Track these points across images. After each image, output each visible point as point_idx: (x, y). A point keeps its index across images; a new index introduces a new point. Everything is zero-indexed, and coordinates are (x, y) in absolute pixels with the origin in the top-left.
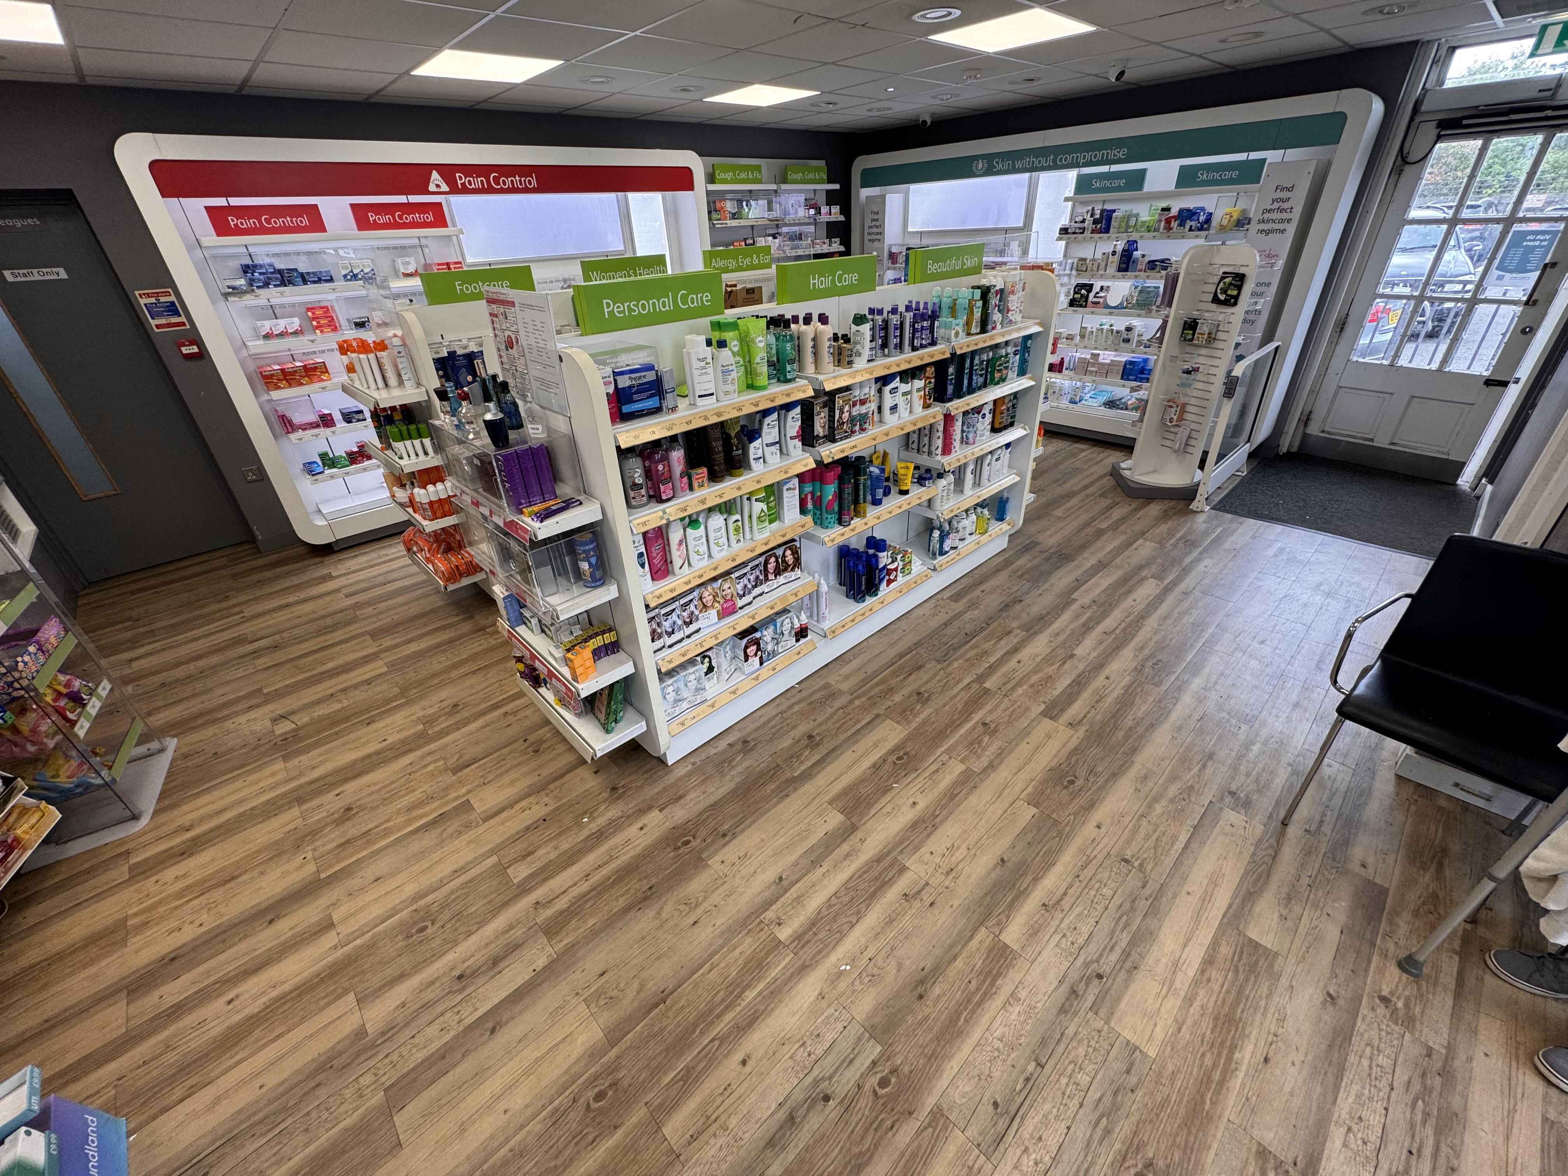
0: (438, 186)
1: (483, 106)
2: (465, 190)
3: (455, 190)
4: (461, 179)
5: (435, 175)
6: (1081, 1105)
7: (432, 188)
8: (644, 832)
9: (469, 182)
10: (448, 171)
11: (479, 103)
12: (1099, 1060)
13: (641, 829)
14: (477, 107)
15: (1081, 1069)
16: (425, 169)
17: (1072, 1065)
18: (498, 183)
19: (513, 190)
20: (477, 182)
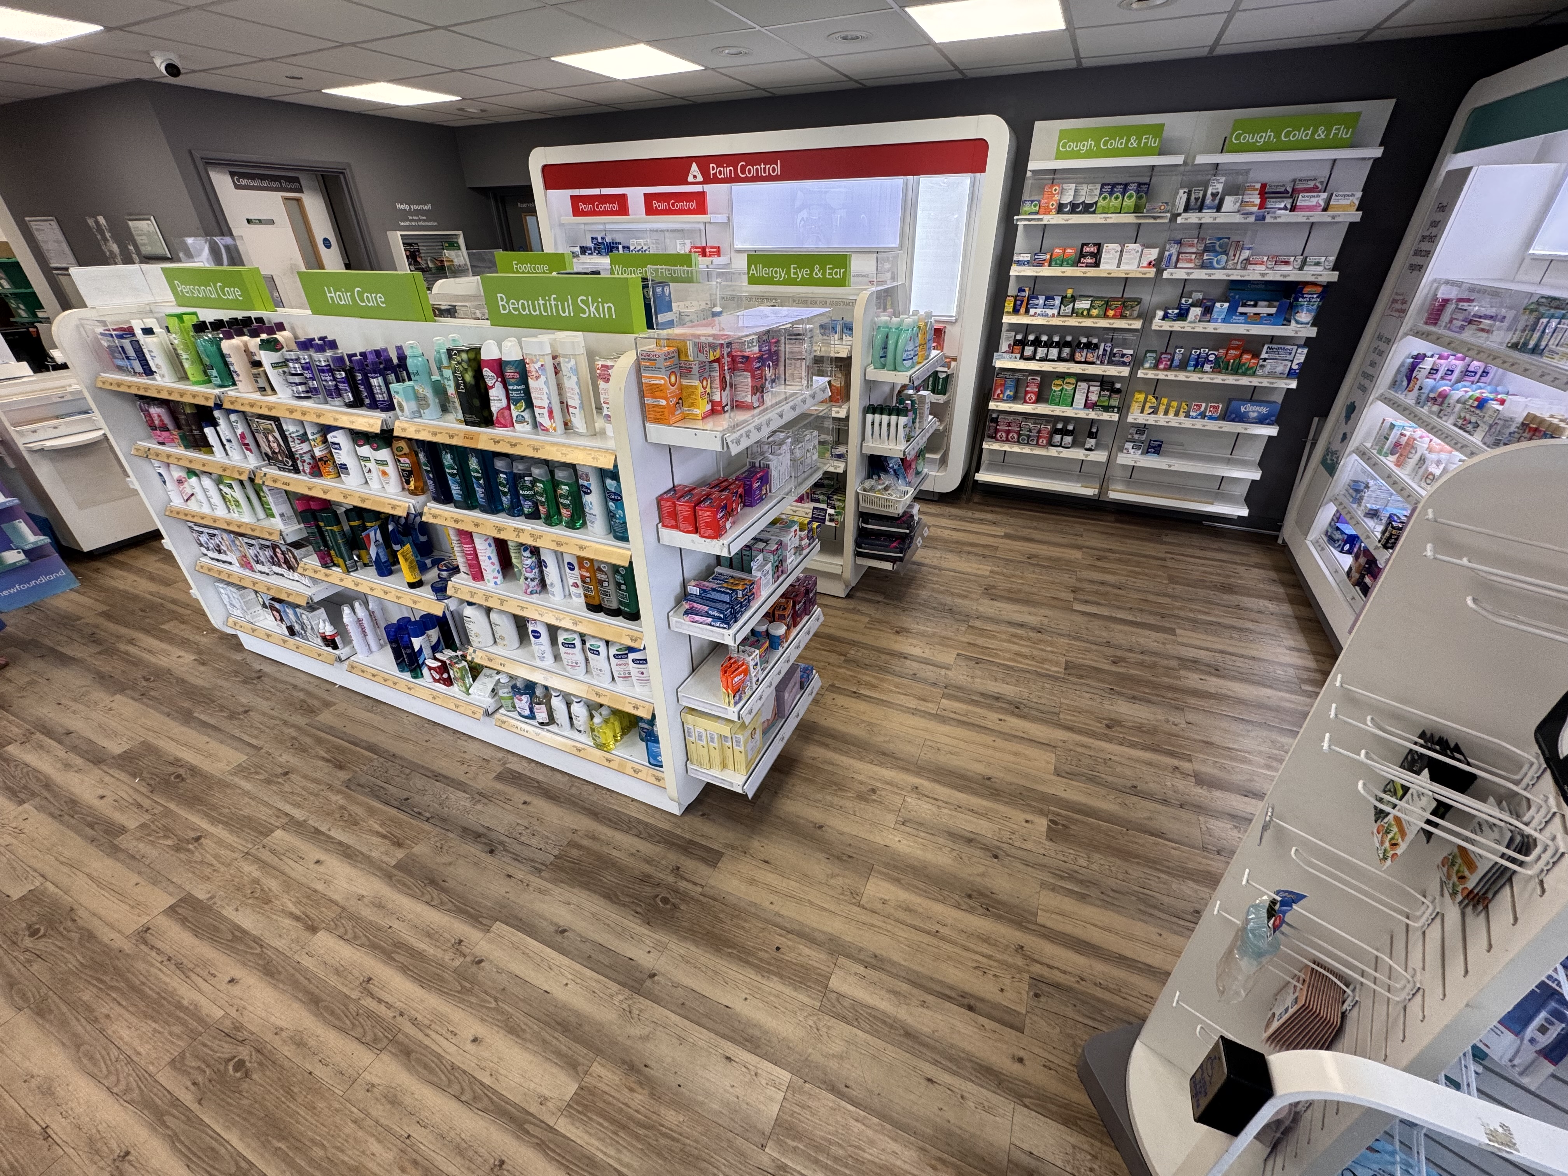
0: (695, 177)
2: (716, 180)
3: (707, 180)
4: (713, 169)
5: (694, 167)
7: (690, 179)
9: (720, 172)
10: (703, 162)
16: (686, 162)
18: (743, 172)
19: (757, 179)
20: (726, 172)
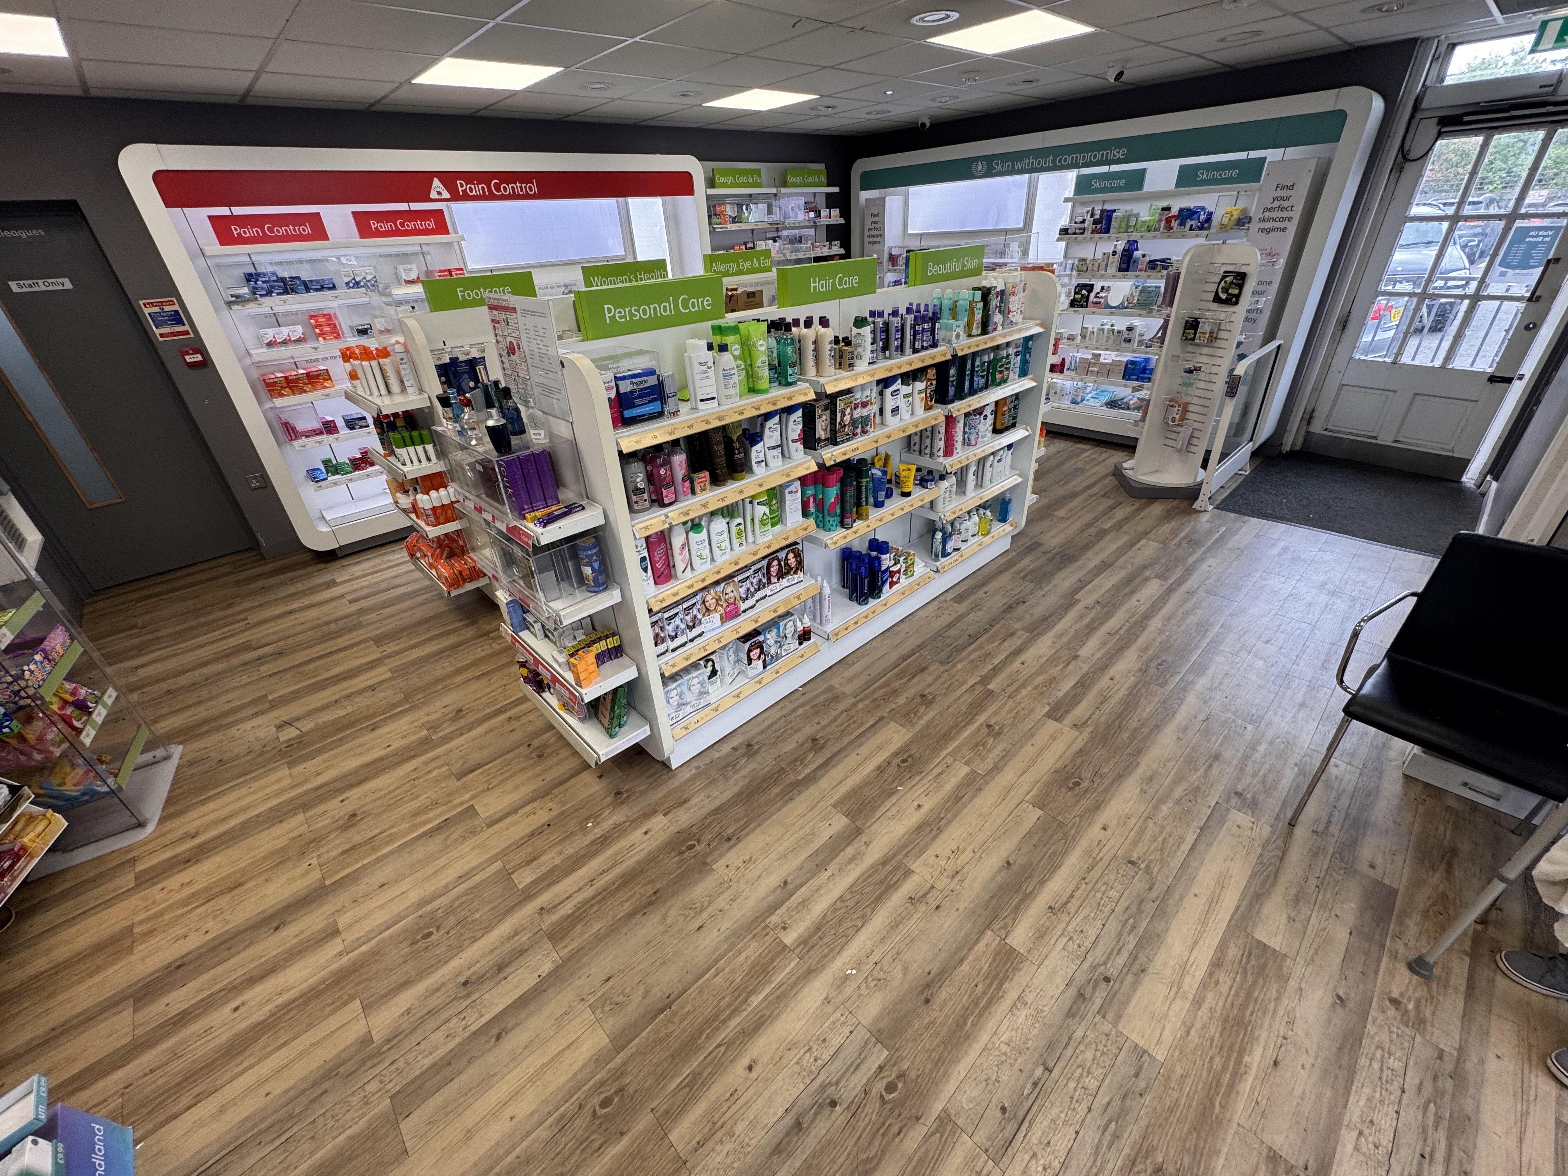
0: (439, 193)
1: (483, 113)
2: (466, 197)
3: (456, 197)
4: (462, 186)
5: (436, 182)
6: (1090, 1110)
7: (433, 195)
8: (648, 836)
9: (471, 189)
10: (449, 178)
11: (479, 110)
12: (1107, 1064)
13: (646, 833)
14: (479, 114)
15: (1089, 1073)
16: (426, 177)
17: (1080, 1070)
18: (498, 190)
19: (514, 197)
20: (478, 189)
